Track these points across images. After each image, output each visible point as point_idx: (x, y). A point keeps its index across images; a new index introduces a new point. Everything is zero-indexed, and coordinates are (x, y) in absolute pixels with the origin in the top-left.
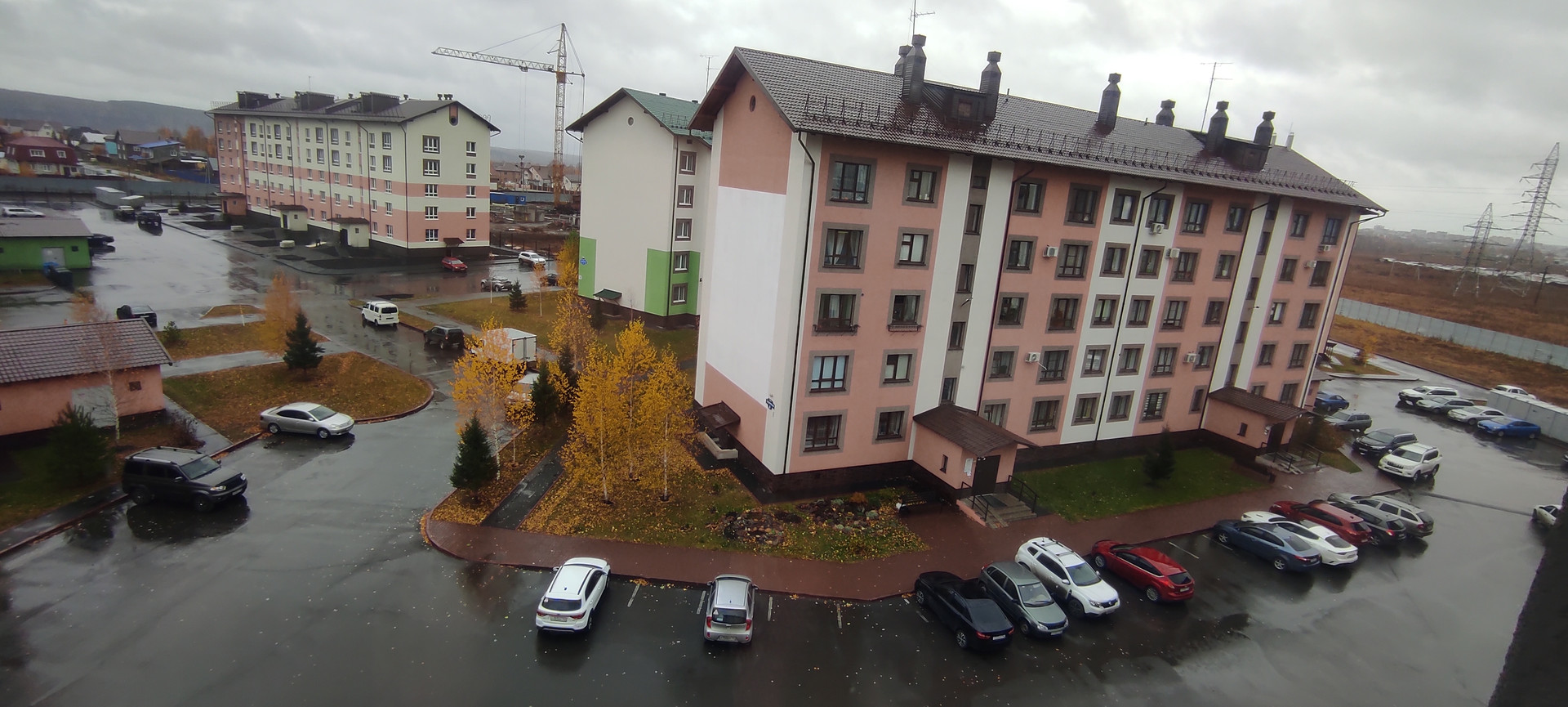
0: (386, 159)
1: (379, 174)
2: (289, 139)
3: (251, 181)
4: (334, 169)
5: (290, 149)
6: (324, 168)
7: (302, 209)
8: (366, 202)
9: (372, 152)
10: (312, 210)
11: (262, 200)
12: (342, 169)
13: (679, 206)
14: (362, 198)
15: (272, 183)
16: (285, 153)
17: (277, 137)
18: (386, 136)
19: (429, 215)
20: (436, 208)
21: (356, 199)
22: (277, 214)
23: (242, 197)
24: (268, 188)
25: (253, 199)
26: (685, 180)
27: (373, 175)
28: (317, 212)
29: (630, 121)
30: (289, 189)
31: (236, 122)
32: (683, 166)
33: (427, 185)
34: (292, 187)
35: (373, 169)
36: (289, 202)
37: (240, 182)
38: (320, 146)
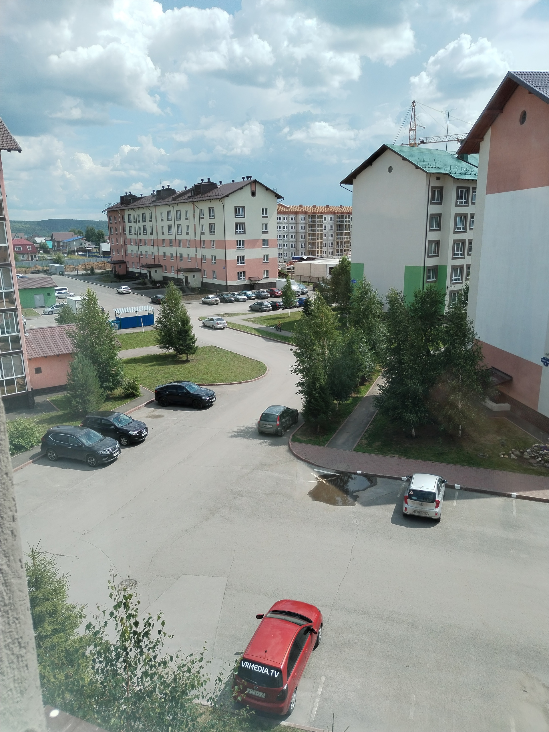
0: (212, 226)
1: (207, 237)
2: (151, 221)
3: (129, 251)
4: (179, 237)
5: (152, 228)
6: (172, 237)
7: (159, 266)
8: (199, 256)
9: (203, 222)
10: (166, 266)
11: (135, 264)
12: (183, 237)
13: (430, 230)
14: (196, 254)
15: (141, 252)
16: (148, 231)
17: (144, 221)
18: (211, 210)
19: (239, 262)
20: (243, 257)
21: (193, 256)
22: (145, 271)
23: (124, 262)
24: (139, 255)
25: (130, 263)
26: (434, 209)
27: (203, 237)
28: (169, 267)
29: (390, 169)
30: (151, 254)
31: (119, 215)
32: (433, 198)
33: (237, 241)
34: (153, 253)
35: (203, 233)
36: (151, 262)
37: (123, 253)
38: (170, 223)
